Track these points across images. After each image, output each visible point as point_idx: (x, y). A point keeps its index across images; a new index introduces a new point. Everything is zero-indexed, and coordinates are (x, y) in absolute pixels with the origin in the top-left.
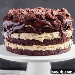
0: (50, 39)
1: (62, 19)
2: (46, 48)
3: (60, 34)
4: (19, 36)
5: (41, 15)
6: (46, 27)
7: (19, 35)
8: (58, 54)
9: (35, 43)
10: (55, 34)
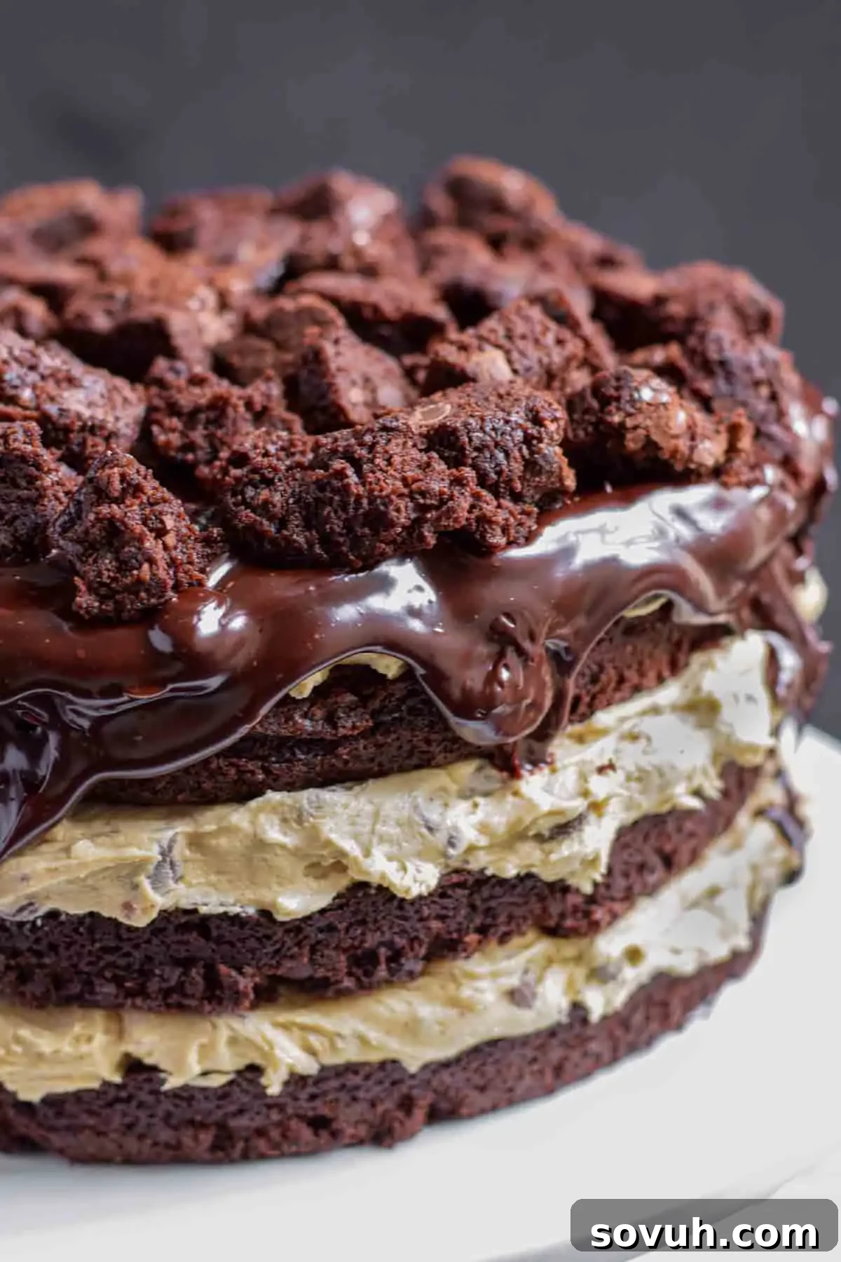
9: (476, 931)
10: (735, 697)
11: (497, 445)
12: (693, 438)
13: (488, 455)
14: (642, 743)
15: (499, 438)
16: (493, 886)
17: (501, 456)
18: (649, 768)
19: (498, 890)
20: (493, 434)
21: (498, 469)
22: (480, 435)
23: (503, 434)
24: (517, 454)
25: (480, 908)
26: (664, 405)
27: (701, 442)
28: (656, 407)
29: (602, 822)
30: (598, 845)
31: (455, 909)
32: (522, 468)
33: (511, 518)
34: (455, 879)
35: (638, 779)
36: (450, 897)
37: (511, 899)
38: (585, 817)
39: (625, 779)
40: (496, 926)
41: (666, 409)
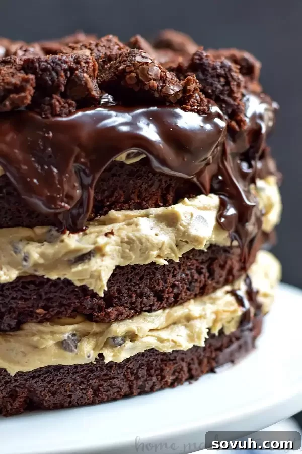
0: (162, 262)
1: (231, 93)
2: (134, 337)
3: (231, 211)
5: (72, 70)
6: (122, 164)
8: (212, 371)
9: (43, 308)
10: (192, 215)
11: (53, 69)
12: (164, 82)
13: (49, 73)
14: (133, 227)
15: (55, 66)
16: (51, 286)
17: (54, 74)
18: (134, 238)
19: (53, 289)
20: (52, 64)
21: (52, 80)
22: (45, 64)
23: (56, 65)
24: (63, 73)
25: (44, 297)
26: (147, 63)
27: (168, 84)
28: (143, 63)
29: (104, 258)
30: (100, 269)
31: (30, 295)
32: (66, 81)
33: (57, 103)
34: (29, 280)
35: (128, 243)
36: (28, 288)
37: (61, 295)
38: (92, 253)
39: (119, 240)
40: (53, 307)
41: (148, 65)
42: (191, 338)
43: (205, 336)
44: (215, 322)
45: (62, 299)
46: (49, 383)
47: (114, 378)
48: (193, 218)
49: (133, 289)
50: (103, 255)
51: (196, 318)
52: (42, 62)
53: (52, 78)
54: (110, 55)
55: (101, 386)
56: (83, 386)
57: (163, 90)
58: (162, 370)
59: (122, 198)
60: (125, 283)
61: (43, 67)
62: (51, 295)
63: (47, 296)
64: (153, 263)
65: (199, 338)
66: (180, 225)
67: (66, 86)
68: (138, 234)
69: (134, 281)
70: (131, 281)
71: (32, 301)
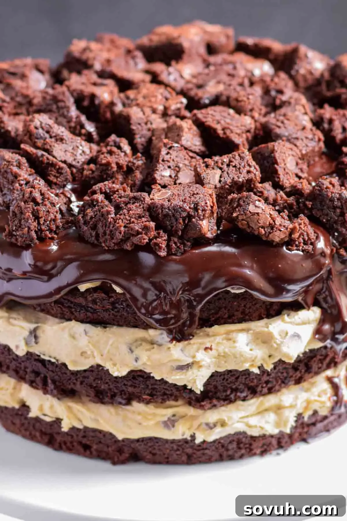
0: (255, 370)
2: (223, 424)
4: (36, 337)
5: (190, 217)
7: (34, 334)
9: (148, 395)
10: (287, 333)
11: (174, 215)
12: (272, 229)
13: (169, 219)
14: (231, 342)
15: (175, 213)
17: (173, 220)
18: (229, 353)
20: (173, 211)
21: (172, 225)
22: (167, 210)
23: (177, 212)
24: (181, 221)
25: (150, 387)
26: (258, 214)
27: (276, 231)
28: (253, 214)
29: (200, 369)
30: (196, 378)
31: (139, 384)
32: (183, 227)
33: (174, 245)
34: (139, 373)
35: (224, 356)
36: (137, 380)
37: (165, 387)
38: (190, 366)
39: (216, 355)
40: (157, 395)
41: (259, 215)
42: (277, 425)
43: (292, 422)
44: (306, 408)
45: (166, 391)
46: (150, 447)
47: (206, 449)
48: (287, 337)
49: (229, 386)
50: (201, 367)
51: (287, 407)
52: (165, 209)
53: (172, 223)
54: (237, 181)
55: (194, 453)
56: (178, 452)
57: (271, 236)
58: (251, 445)
59: (226, 315)
60: (222, 382)
61: (165, 213)
62: (156, 386)
63: (153, 387)
64: (247, 370)
65: (285, 425)
66: (275, 342)
67: (183, 231)
68: (233, 351)
69: (230, 380)
70: (227, 380)
71: (140, 389)
